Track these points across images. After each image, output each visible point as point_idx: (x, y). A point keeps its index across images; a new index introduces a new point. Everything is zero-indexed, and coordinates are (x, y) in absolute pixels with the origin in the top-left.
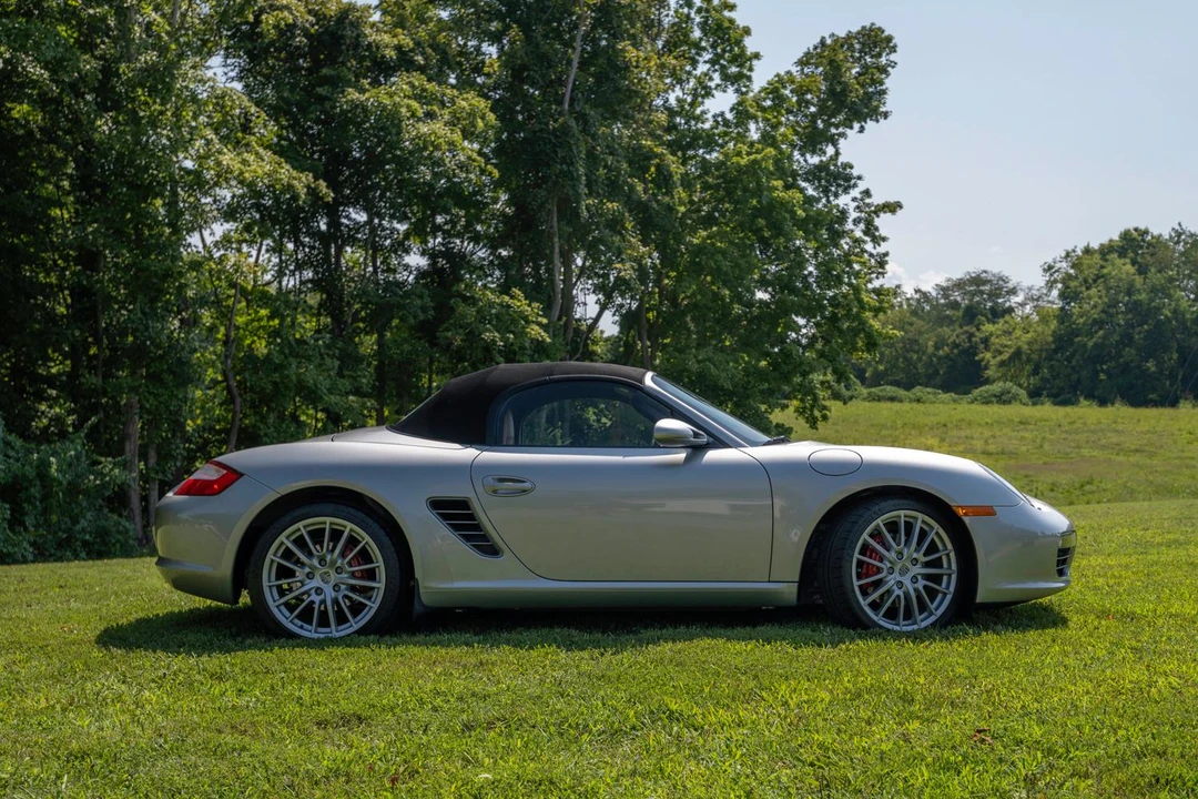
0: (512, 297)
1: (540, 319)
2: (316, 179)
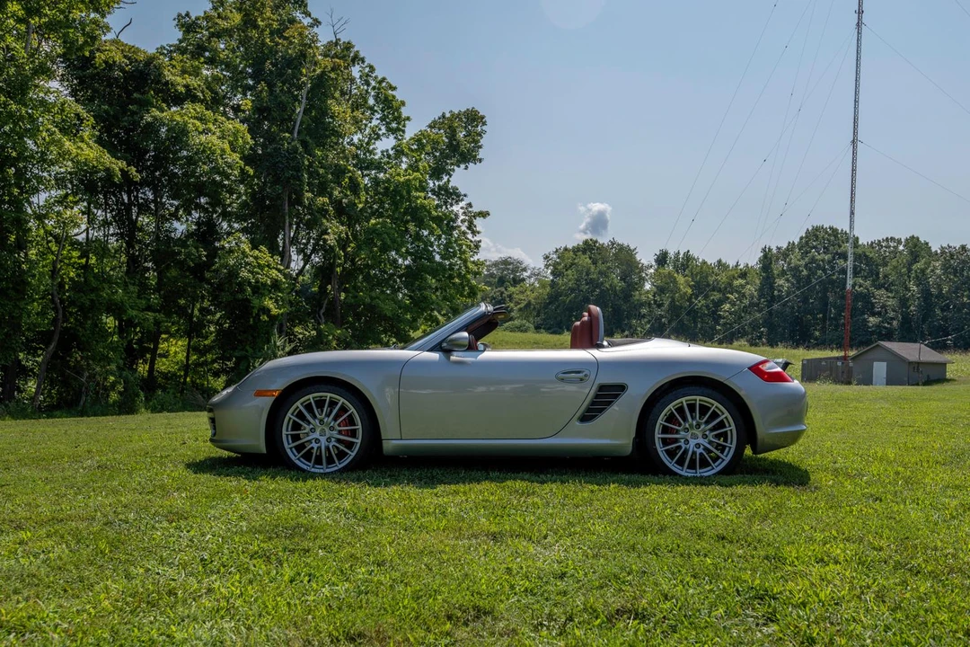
0: (260, 251)
1: (279, 266)
2: (129, 165)
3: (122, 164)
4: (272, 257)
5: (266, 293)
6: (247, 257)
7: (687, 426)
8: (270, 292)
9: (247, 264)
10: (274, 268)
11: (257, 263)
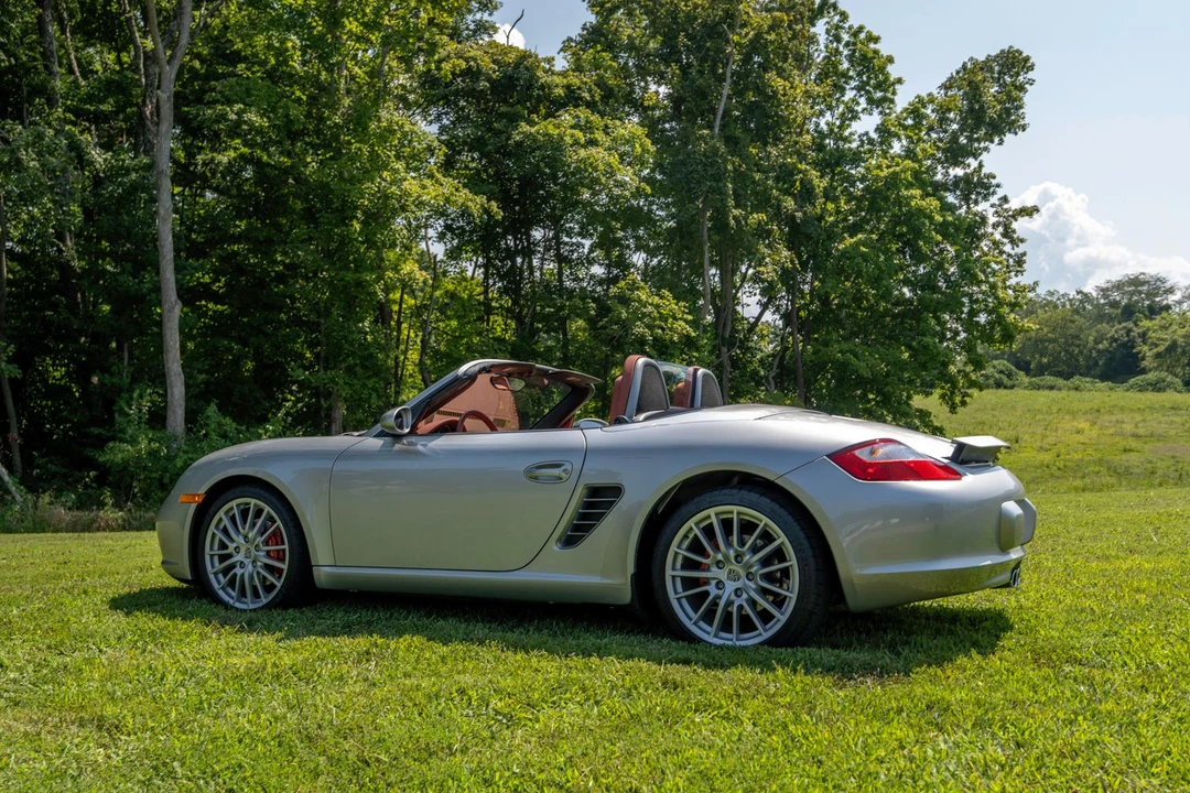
2: (489, 200)
3: (481, 199)
4: (677, 304)
5: (677, 353)
6: (645, 307)
7: (720, 557)
8: (682, 352)
9: (644, 315)
10: (681, 319)
11: (659, 312)
